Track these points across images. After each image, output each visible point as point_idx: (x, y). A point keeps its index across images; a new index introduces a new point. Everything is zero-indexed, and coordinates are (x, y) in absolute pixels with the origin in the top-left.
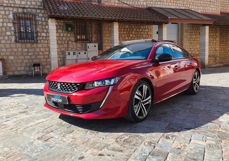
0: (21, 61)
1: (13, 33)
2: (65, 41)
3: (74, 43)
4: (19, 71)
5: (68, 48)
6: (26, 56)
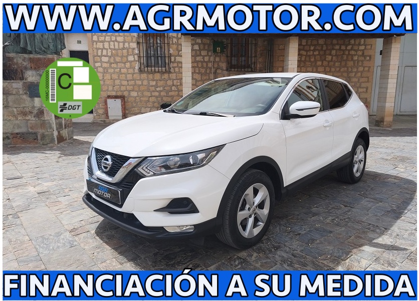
0: (146, 99)
2: (211, 68)
6: (154, 91)
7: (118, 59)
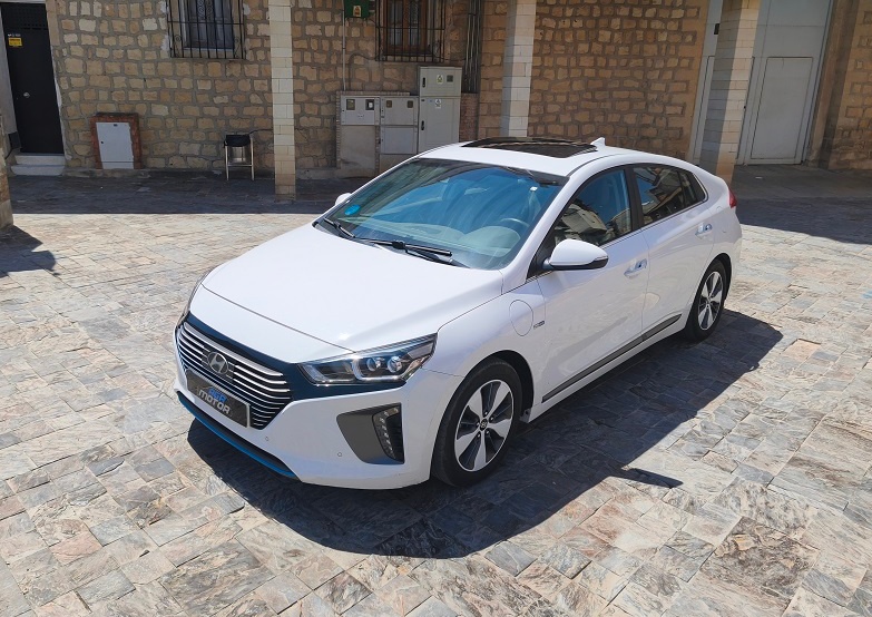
0: (190, 123)
2: (339, 54)
3: (374, 64)
4: (185, 157)
5: (349, 80)
6: (207, 105)
7: (119, 26)
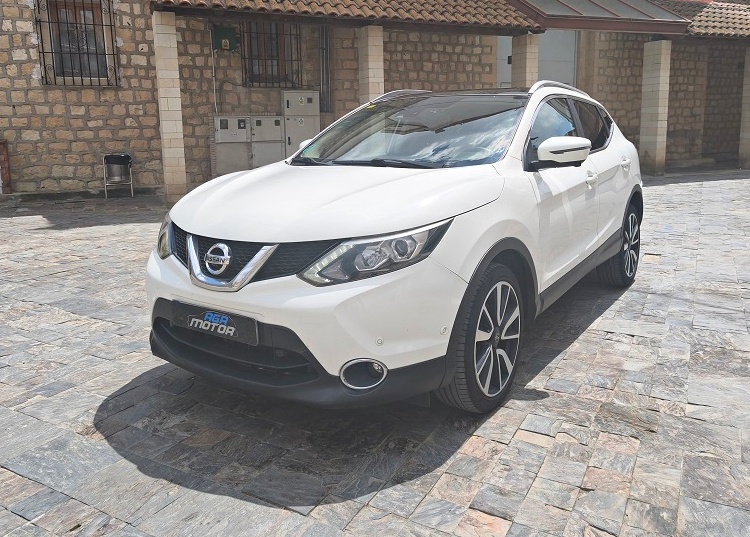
0: (63, 146)
1: (34, 54)
2: (209, 81)
3: (241, 90)
4: (58, 179)
5: (220, 104)
6: (81, 129)
